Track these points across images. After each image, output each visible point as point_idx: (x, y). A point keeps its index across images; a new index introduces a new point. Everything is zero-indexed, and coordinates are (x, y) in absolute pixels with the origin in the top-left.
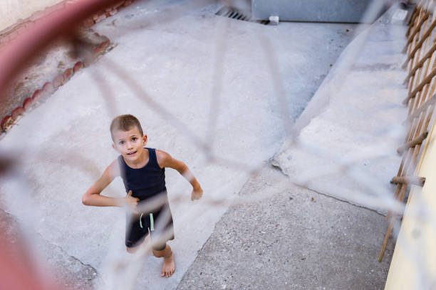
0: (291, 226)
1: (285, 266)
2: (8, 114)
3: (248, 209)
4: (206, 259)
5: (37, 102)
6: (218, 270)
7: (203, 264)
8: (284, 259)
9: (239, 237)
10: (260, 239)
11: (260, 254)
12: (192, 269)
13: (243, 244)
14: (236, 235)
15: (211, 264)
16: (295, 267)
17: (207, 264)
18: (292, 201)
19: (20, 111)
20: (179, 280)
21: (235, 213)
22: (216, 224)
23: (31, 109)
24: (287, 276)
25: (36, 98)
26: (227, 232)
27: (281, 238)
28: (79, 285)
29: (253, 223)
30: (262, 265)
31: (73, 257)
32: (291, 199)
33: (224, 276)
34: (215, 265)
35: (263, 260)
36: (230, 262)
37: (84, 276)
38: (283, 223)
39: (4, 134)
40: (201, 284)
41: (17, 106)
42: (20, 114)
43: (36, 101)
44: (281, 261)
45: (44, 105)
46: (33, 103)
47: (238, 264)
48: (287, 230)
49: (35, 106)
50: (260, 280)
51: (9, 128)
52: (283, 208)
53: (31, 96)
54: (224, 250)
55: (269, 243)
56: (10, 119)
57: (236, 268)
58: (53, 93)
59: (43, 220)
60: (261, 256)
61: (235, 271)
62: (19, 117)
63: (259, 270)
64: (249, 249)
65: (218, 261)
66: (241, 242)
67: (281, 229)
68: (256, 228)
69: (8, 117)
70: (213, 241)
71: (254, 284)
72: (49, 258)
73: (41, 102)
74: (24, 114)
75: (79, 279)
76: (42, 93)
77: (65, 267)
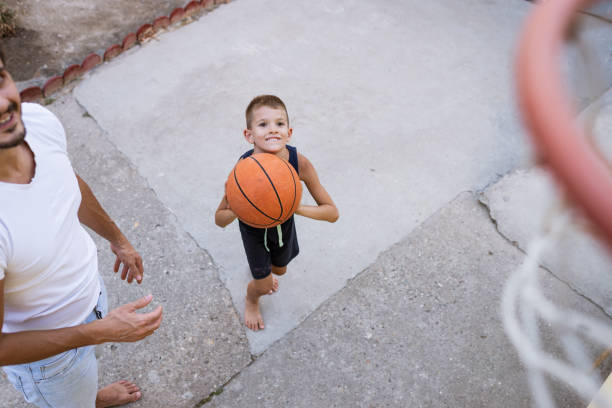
0: (479, 289)
1: (456, 337)
2: (148, 21)
3: (429, 248)
4: (355, 293)
5: (190, 19)
6: (367, 312)
7: (350, 299)
8: (457, 329)
9: (406, 281)
10: (433, 293)
11: (428, 311)
12: (334, 300)
13: (409, 290)
14: (403, 276)
15: (361, 301)
16: (468, 344)
17: (355, 299)
18: (490, 257)
19: (165, 22)
20: (314, 308)
21: (411, 247)
22: (381, 253)
23: (178, 24)
24: (455, 350)
25: (188, 12)
26: (392, 268)
27: (461, 300)
28: (187, 270)
29: (429, 268)
30: (425, 325)
31: (189, 234)
32: (491, 253)
33: (372, 322)
34: (365, 305)
35: (430, 320)
36: (386, 307)
37: (196, 261)
38: (471, 282)
39: (138, 46)
40: (340, 322)
41: (161, 14)
42: (164, 27)
43: (188, 15)
44: (452, 329)
45: (196, 22)
46: (183, 18)
47: (395, 314)
48: (471, 293)
49: (184, 22)
50: (418, 344)
51: (146, 41)
52: (477, 263)
53: (184, 6)
54: (382, 290)
55: (443, 301)
56: (149, 30)
57: (391, 318)
58: (210, 11)
59: (162, 174)
60: (429, 314)
61: (389, 321)
62: (161, 31)
63: (421, 331)
64: (415, 300)
65: (370, 301)
66: (407, 288)
67: (465, 289)
68: (433, 275)
69: (147, 26)
70: (371, 274)
71: (409, 345)
72: (158, 225)
73: (194, 19)
74: (169, 28)
75: (190, 263)
76: (198, 7)
77: (176, 242)
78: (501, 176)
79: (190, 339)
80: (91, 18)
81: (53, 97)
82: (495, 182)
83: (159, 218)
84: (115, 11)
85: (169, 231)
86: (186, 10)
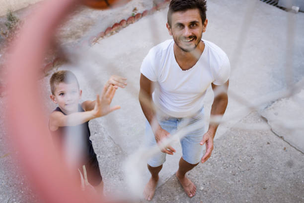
0: (262, 163)
1: (250, 189)
3: (234, 141)
5: (114, 32)
6: (201, 176)
8: (250, 184)
9: (222, 158)
10: (237, 165)
11: (234, 175)
13: (224, 164)
14: (220, 156)
15: (198, 170)
16: (257, 192)
17: (195, 169)
18: (268, 145)
20: (173, 174)
21: (225, 141)
23: (109, 35)
24: (249, 196)
25: (114, 29)
27: (252, 169)
28: (109, 155)
29: (235, 152)
30: (233, 183)
31: (110, 137)
32: (268, 143)
33: (204, 181)
34: (200, 172)
35: (235, 179)
36: (211, 173)
37: (113, 151)
38: (257, 159)
39: (90, 47)
42: (102, 37)
44: (247, 185)
45: (117, 33)
46: (111, 31)
47: (216, 176)
48: (258, 165)
49: (112, 34)
50: (229, 192)
51: (93, 44)
52: (261, 148)
53: (112, 26)
55: (242, 169)
56: (95, 39)
57: (214, 179)
58: (125, 27)
60: (234, 176)
61: (213, 180)
62: (101, 39)
63: (230, 185)
64: (227, 169)
65: (203, 170)
66: (223, 162)
67: (254, 163)
68: (236, 156)
71: (224, 193)
72: (96, 133)
73: (117, 32)
74: (104, 37)
75: (110, 152)
76: (119, 26)
77: (103, 141)
78: (274, 102)
79: (109, 190)
80: (68, 35)
81: (48, 73)
82: (270, 106)
83: (96, 129)
84: (79, 31)
85: (101, 136)
86: (112, 28)
